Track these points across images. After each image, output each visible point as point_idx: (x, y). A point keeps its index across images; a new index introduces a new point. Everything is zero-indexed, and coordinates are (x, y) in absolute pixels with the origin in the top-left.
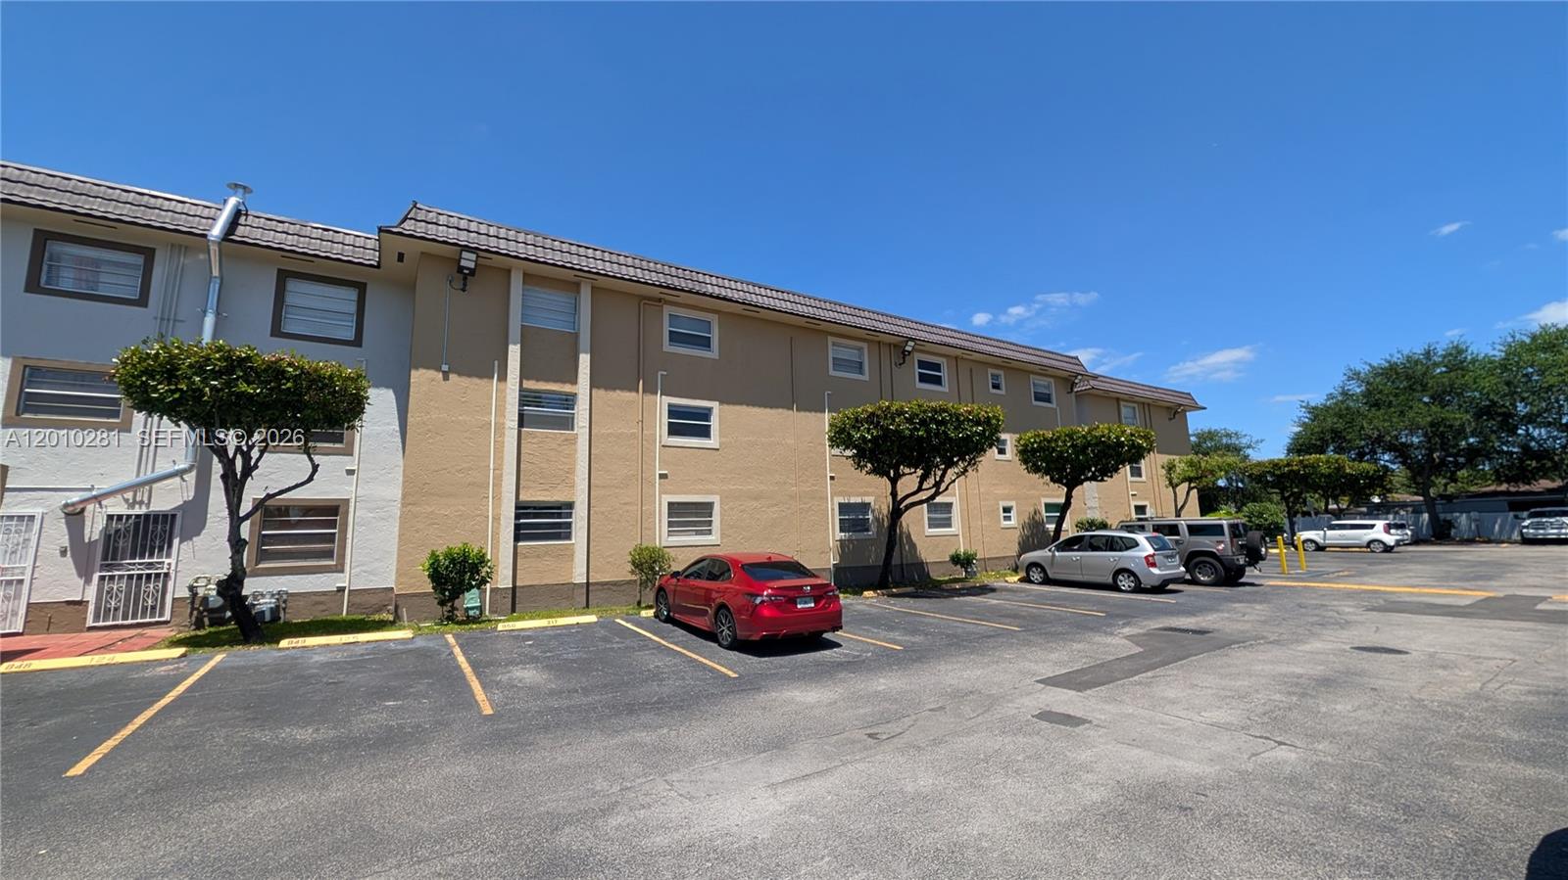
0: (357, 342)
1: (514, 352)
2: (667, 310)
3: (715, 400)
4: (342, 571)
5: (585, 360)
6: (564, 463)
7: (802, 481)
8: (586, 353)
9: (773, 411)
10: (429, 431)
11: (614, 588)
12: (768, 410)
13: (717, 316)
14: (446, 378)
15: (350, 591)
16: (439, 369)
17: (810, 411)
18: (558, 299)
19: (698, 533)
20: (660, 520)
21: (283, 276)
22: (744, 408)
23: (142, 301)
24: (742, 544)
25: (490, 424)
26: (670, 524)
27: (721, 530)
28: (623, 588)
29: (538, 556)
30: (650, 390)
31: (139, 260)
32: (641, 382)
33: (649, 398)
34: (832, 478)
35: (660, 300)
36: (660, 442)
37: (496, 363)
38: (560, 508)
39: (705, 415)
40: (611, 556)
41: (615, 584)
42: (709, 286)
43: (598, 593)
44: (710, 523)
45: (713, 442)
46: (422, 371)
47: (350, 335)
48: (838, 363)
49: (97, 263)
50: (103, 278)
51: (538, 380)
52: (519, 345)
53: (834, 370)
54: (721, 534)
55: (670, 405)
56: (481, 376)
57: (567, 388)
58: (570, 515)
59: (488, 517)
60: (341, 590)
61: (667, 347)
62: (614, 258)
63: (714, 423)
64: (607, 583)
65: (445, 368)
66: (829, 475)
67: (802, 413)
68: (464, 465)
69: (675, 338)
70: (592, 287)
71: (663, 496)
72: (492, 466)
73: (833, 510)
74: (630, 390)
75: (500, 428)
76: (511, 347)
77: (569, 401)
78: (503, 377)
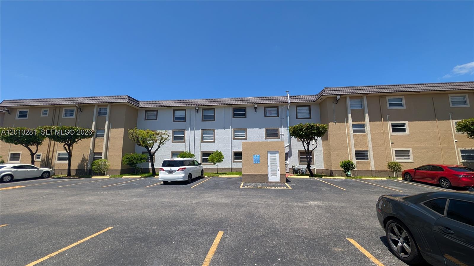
0: (310, 118)
1: (350, 116)
2: (387, 98)
3: (407, 121)
4: (314, 165)
5: (367, 115)
6: (364, 141)
7: (443, 143)
8: (367, 113)
9: (428, 122)
10: (334, 135)
11: (382, 172)
12: (426, 122)
13: (404, 96)
14: (336, 124)
15: (316, 169)
16: (334, 122)
17: (443, 120)
18: (357, 101)
19: (405, 159)
20: (393, 155)
21: (297, 107)
22: (417, 122)
23: (278, 116)
24: (421, 162)
25: (346, 133)
26: (396, 156)
27: (413, 158)
28: (384, 172)
29: (361, 164)
30: (385, 120)
31: (276, 109)
32: (383, 119)
33: (385, 122)
34: (456, 142)
35: (385, 96)
36: (390, 134)
37: (345, 119)
38: (364, 152)
39: (403, 125)
40: (379, 164)
41: (382, 171)
42: (401, 88)
43: (377, 173)
44: (409, 156)
45: (407, 133)
46: (331, 123)
47: (308, 116)
48: (454, 103)
49: (271, 110)
50: (272, 113)
51: (355, 122)
52: (351, 114)
53: (452, 105)
54: (414, 159)
55: (392, 124)
56: (342, 122)
57: (363, 123)
58: (367, 154)
59: (348, 154)
60: (314, 169)
61: (389, 108)
62: (371, 88)
63: (407, 127)
64: (380, 171)
65: (335, 122)
66: (455, 141)
67: (440, 121)
68: (342, 143)
69: (391, 105)
70: (366, 96)
71: (393, 149)
72: (348, 143)
73: (458, 152)
74: (379, 121)
75: (349, 134)
76: (349, 115)
77: (364, 125)
78: (348, 122)
